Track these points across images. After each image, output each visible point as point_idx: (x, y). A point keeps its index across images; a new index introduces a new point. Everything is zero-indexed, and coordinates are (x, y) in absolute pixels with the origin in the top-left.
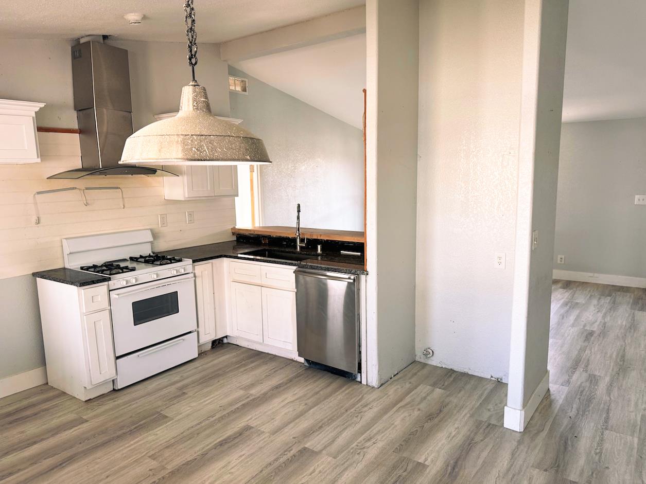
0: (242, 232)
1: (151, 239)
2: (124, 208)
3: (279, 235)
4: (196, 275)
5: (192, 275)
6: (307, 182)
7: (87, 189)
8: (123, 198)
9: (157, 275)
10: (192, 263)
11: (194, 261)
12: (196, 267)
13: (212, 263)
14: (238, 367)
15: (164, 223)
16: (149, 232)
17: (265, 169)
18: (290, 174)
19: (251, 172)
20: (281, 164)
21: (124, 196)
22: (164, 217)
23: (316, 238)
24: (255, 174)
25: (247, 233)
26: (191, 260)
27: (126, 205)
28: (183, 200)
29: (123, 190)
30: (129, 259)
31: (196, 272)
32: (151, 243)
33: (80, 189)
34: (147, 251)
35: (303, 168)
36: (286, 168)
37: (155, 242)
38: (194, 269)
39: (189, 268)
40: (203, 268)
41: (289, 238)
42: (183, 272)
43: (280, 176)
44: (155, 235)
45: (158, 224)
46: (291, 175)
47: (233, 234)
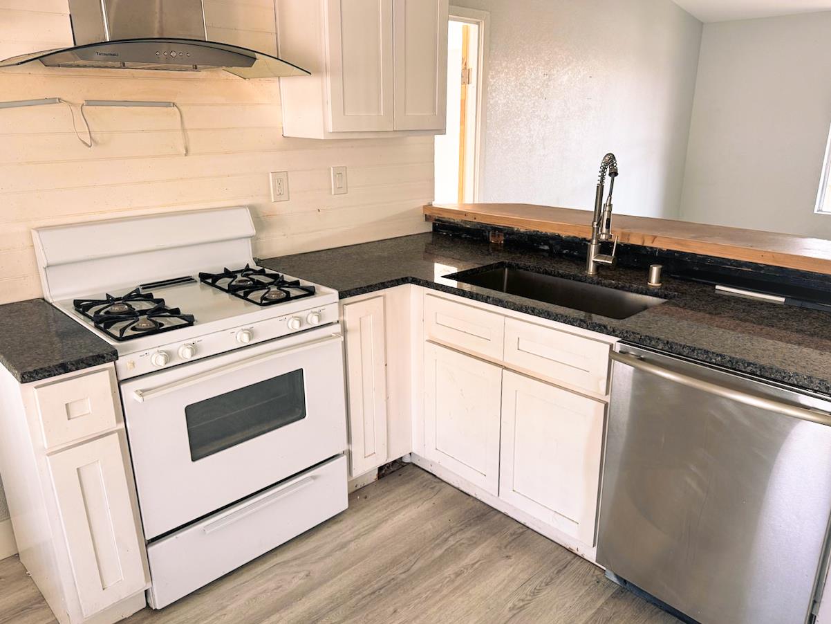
0: (446, 216)
1: (252, 232)
2: (186, 155)
3: (532, 228)
4: (348, 326)
5: (337, 328)
6: (569, 109)
7: (89, 103)
8: (184, 130)
9: (251, 333)
10: (337, 299)
11: (342, 296)
12: (347, 307)
13: (384, 297)
14: (441, 557)
15: (282, 193)
16: (246, 214)
17: (493, 77)
18: (539, 89)
19: (463, 83)
20: (524, 69)
21: (187, 126)
22: (281, 178)
23: (639, 243)
24: (471, 88)
25: (457, 219)
26: (336, 293)
27: (192, 149)
28: (323, 138)
29: (183, 109)
30: (198, 279)
31: (347, 319)
32: (254, 239)
33: (71, 104)
34: (240, 257)
35: (566, 77)
36: (533, 77)
37: (262, 235)
38: (342, 312)
39: (332, 314)
40: (364, 308)
41: (559, 236)
42: (316, 323)
43: (520, 94)
44: (261, 220)
45: (269, 195)
46: (541, 93)
47: (427, 218)
